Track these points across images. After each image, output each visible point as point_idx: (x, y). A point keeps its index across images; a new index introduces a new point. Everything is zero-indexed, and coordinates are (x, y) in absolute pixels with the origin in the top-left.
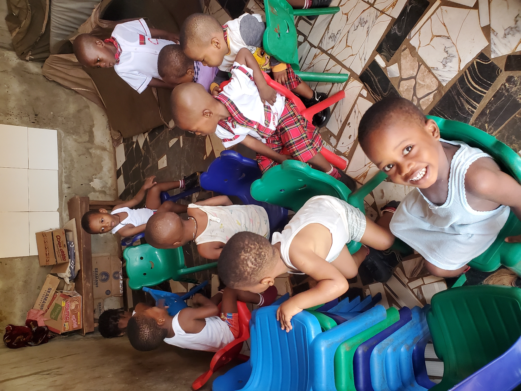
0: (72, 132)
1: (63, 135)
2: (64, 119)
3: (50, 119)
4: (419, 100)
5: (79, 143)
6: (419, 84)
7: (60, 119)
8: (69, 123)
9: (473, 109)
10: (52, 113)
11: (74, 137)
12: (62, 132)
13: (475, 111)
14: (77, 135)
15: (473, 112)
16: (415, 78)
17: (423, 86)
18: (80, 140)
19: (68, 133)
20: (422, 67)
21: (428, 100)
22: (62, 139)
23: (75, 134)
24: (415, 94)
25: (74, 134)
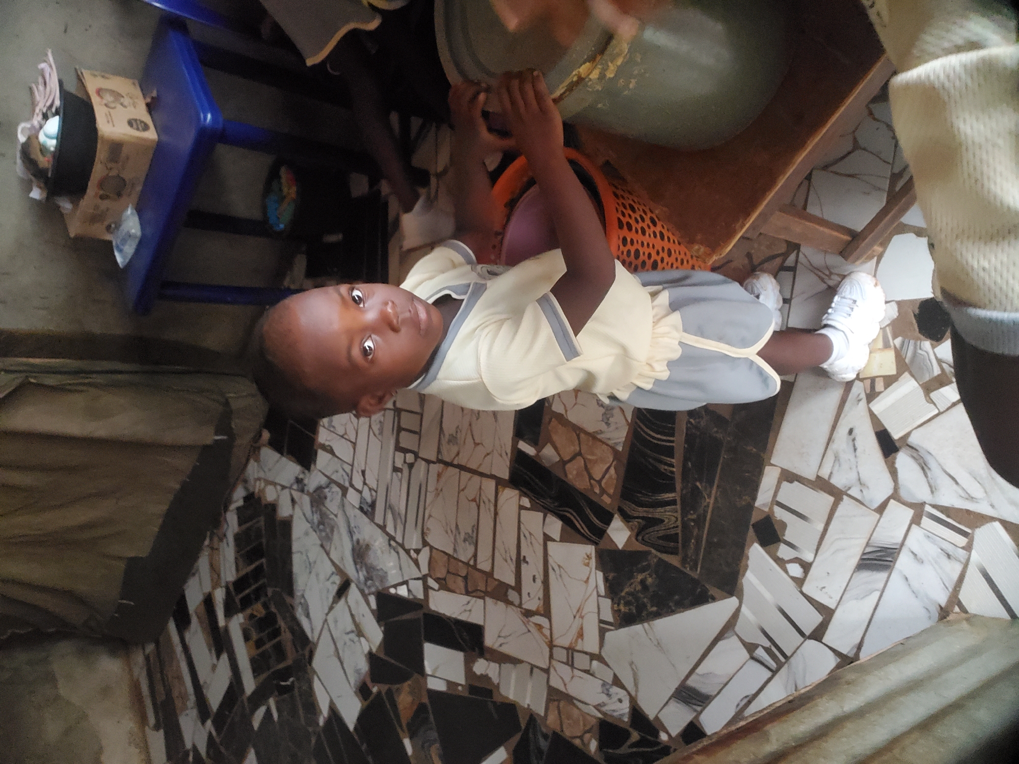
4: (599, 482)
6: (590, 460)
9: (672, 469)
13: (674, 469)
15: (672, 472)
16: (580, 454)
17: (596, 462)
20: (582, 435)
21: (611, 477)
24: (591, 477)
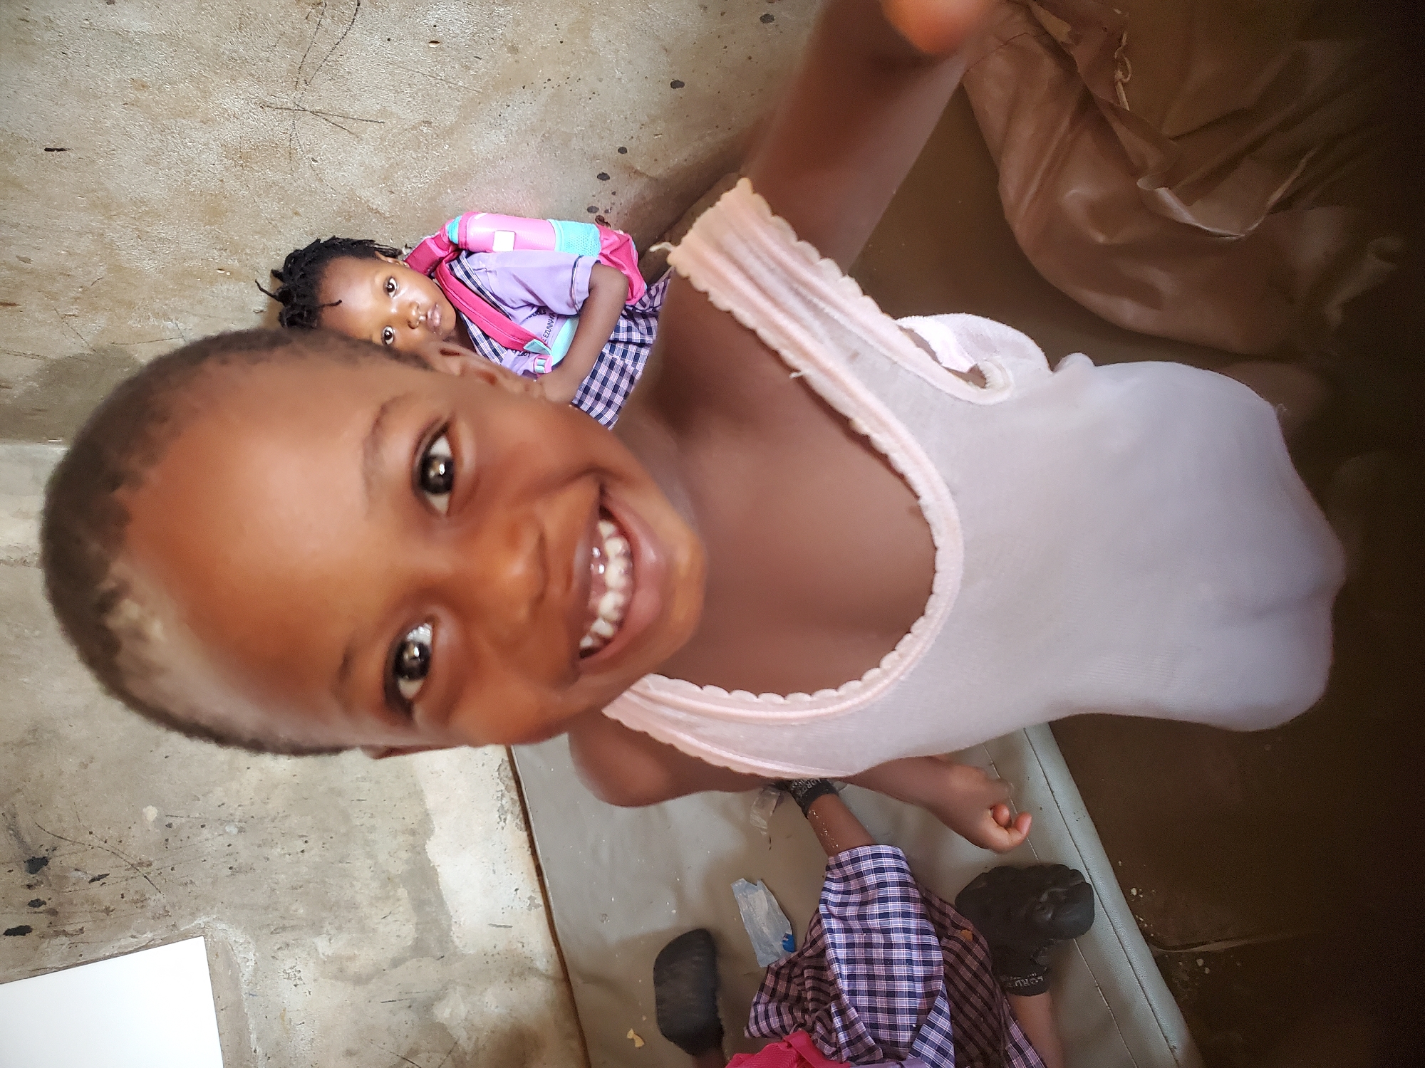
0: (301, 911)
1: (247, 958)
2: (241, 830)
3: (141, 864)
5: (359, 980)
7: (211, 841)
8: (277, 851)
10: (151, 813)
11: (323, 946)
12: (236, 936)
14: (340, 929)
18: (366, 957)
19: (284, 928)
22: (245, 988)
23: (327, 927)
25: (316, 927)
